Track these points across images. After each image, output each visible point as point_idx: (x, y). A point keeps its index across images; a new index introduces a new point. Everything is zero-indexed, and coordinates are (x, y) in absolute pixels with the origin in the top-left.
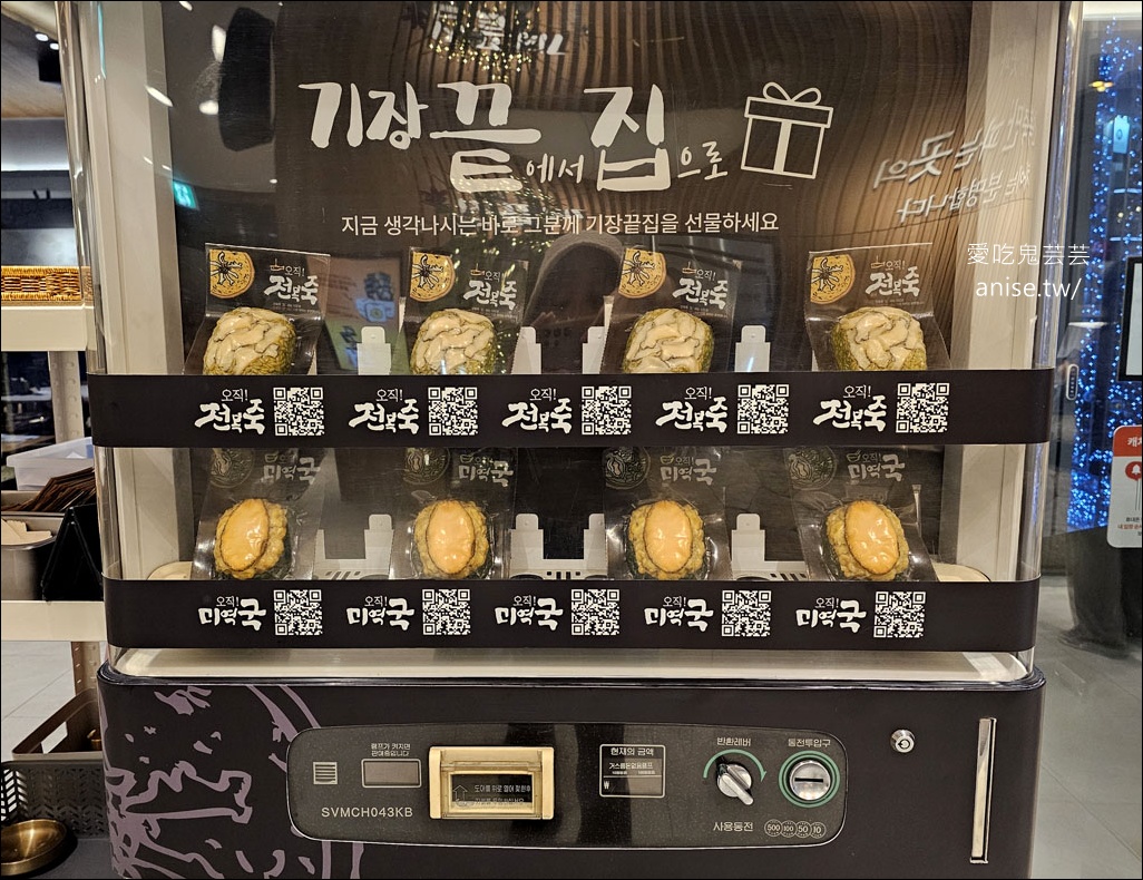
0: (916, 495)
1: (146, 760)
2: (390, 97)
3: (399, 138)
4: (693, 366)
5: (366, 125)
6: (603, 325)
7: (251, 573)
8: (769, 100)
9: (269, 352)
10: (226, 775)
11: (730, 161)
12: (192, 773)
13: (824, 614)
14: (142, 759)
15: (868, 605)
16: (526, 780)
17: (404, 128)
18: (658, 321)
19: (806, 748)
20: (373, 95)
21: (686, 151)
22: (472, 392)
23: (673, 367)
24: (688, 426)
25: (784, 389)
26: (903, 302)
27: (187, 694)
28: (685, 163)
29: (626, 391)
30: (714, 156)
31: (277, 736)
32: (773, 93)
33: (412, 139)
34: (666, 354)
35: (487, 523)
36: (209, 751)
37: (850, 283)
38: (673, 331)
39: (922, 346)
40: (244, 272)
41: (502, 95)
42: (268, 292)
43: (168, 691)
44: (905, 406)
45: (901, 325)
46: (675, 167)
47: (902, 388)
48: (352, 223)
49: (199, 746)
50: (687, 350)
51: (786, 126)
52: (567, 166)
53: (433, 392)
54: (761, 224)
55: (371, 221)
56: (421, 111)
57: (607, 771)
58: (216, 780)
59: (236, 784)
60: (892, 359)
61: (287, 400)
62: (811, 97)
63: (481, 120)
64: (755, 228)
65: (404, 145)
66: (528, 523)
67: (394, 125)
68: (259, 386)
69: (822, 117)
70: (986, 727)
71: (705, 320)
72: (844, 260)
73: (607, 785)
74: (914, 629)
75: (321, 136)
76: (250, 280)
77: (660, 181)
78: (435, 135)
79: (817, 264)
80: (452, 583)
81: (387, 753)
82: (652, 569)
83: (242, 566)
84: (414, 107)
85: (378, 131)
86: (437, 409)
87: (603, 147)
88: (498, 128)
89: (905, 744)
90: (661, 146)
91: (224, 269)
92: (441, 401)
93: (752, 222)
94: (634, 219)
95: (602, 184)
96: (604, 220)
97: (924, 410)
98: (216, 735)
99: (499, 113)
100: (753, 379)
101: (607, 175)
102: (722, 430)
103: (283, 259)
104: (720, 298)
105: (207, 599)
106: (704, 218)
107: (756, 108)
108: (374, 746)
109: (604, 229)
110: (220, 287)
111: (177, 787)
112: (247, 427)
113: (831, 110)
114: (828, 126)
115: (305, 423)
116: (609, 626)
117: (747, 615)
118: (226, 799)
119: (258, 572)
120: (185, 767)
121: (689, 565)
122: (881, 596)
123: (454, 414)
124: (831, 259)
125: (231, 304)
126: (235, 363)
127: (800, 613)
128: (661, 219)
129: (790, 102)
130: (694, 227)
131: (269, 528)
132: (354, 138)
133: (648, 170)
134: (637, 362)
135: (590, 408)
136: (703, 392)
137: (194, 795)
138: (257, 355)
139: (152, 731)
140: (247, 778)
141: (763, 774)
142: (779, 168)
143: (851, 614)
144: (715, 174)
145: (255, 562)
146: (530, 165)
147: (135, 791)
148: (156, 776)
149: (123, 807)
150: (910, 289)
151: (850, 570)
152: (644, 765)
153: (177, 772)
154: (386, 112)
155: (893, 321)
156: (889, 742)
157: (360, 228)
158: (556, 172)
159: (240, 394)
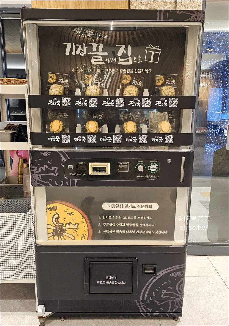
0: (174, 121)
1: (39, 165)
2: (80, 46)
3: (82, 54)
4: (135, 95)
5: (76, 51)
6: (119, 89)
7: (57, 132)
8: (150, 48)
9: (60, 92)
10: (53, 167)
11: (143, 59)
12: (47, 167)
13: (156, 139)
14: (38, 165)
15: (164, 138)
16: (105, 168)
17: (83, 52)
18: (129, 87)
19: (153, 163)
20: (77, 45)
21: (135, 57)
22: (96, 99)
23: (132, 95)
24: (134, 105)
25: (150, 99)
26: (172, 85)
27: (46, 153)
28: (135, 59)
29: (123, 99)
30: (140, 58)
31: (62, 161)
32: (151, 46)
33: (84, 54)
34: (130, 93)
35: (98, 125)
36: (50, 163)
37: (163, 81)
38: (132, 89)
39: (174, 92)
40: (55, 78)
41: (101, 46)
42: (59, 82)
43: (43, 152)
44: (170, 102)
45: (171, 88)
46: (133, 60)
47: (170, 99)
48: (73, 70)
49: (49, 162)
50: (134, 92)
51: (153, 53)
52: (113, 60)
53: (90, 99)
54: (148, 71)
55: (76, 70)
56: (86, 49)
57: (119, 167)
58: (52, 168)
59: (55, 169)
60: (169, 94)
61: (64, 100)
62: (157, 47)
63: (97, 51)
64: (147, 72)
65: (83, 55)
66: (106, 126)
67: (81, 51)
68: (59, 97)
69: (159, 51)
70: (183, 158)
71: (137, 87)
72: (162, 77)
73: (119, 169)
74: (171, 142)
75: (67, 53)
76: (56, 79)
77: (130, 63)
78: (88, 53)
79: (157, 78)
80: (93, 134)
81: (81, 164)
82: (127, 132)
83: (56, 130)
84: (85, 48)
85: (78, 52)
86: (90, 102)
87: (120, 56)
88: (100, 52)
89: (169, 161)
90: (130, 56)
91: (51, 77)
92: (91, 100)
93: (147, 71)
94: (125, 70)
95: (119, 63)
96: (120, 70)
97: (173, 103)
98: (52, 160)
99: (101, 49)
100: (145, 97)
101: (120, 61)
102: (140, 106)
103: (62, 76)
104: (140, 84)
105: (50, 136)
106: (138, 70)
107: (148, 49)
108: (79, 163)
109: (120, 72)
110: (50, 81)
111: (44, 170)
112: (57, 105)
113: (161, 50)
114: (160, 53)
115: (67, 104)
116: (120, 142)
117: (143, 139)
118: (53, 172)
119: (58, 132)
120: (46, 166)
121: (134, 131)
122: (166, 136)
123: (93, 103)
124: (160, 77)
125: (52, 84)
126: (55, 93)
127: (152, 139)
128: (130, 70)
129: (154, 48)
130: (136, 72)
131: (60, 124)
132: (74, 54)
133: (128, 61)
134: (125, 94)
135: (117, 102)
136: (137, 99)
137: (47, 171)
138: (58, 92)
139: (40, 159)
140: (57, 168)
141: (145, 167)
142: (152, 61)
143: (161, 139)
144: (140, 62)
145: (58, 130)
146: (106, 59)
147: (37, 171)
148: (41, 167)
149: (35, 173)
150: (174, 83)
151: (161, 132)
152: (125, 166)
153: (44, 167)
154: (80, 49)
155: (169, 88)
156: (167, 161)
157: (74, 71)
158: (111, 60)
159: (56, 99)
